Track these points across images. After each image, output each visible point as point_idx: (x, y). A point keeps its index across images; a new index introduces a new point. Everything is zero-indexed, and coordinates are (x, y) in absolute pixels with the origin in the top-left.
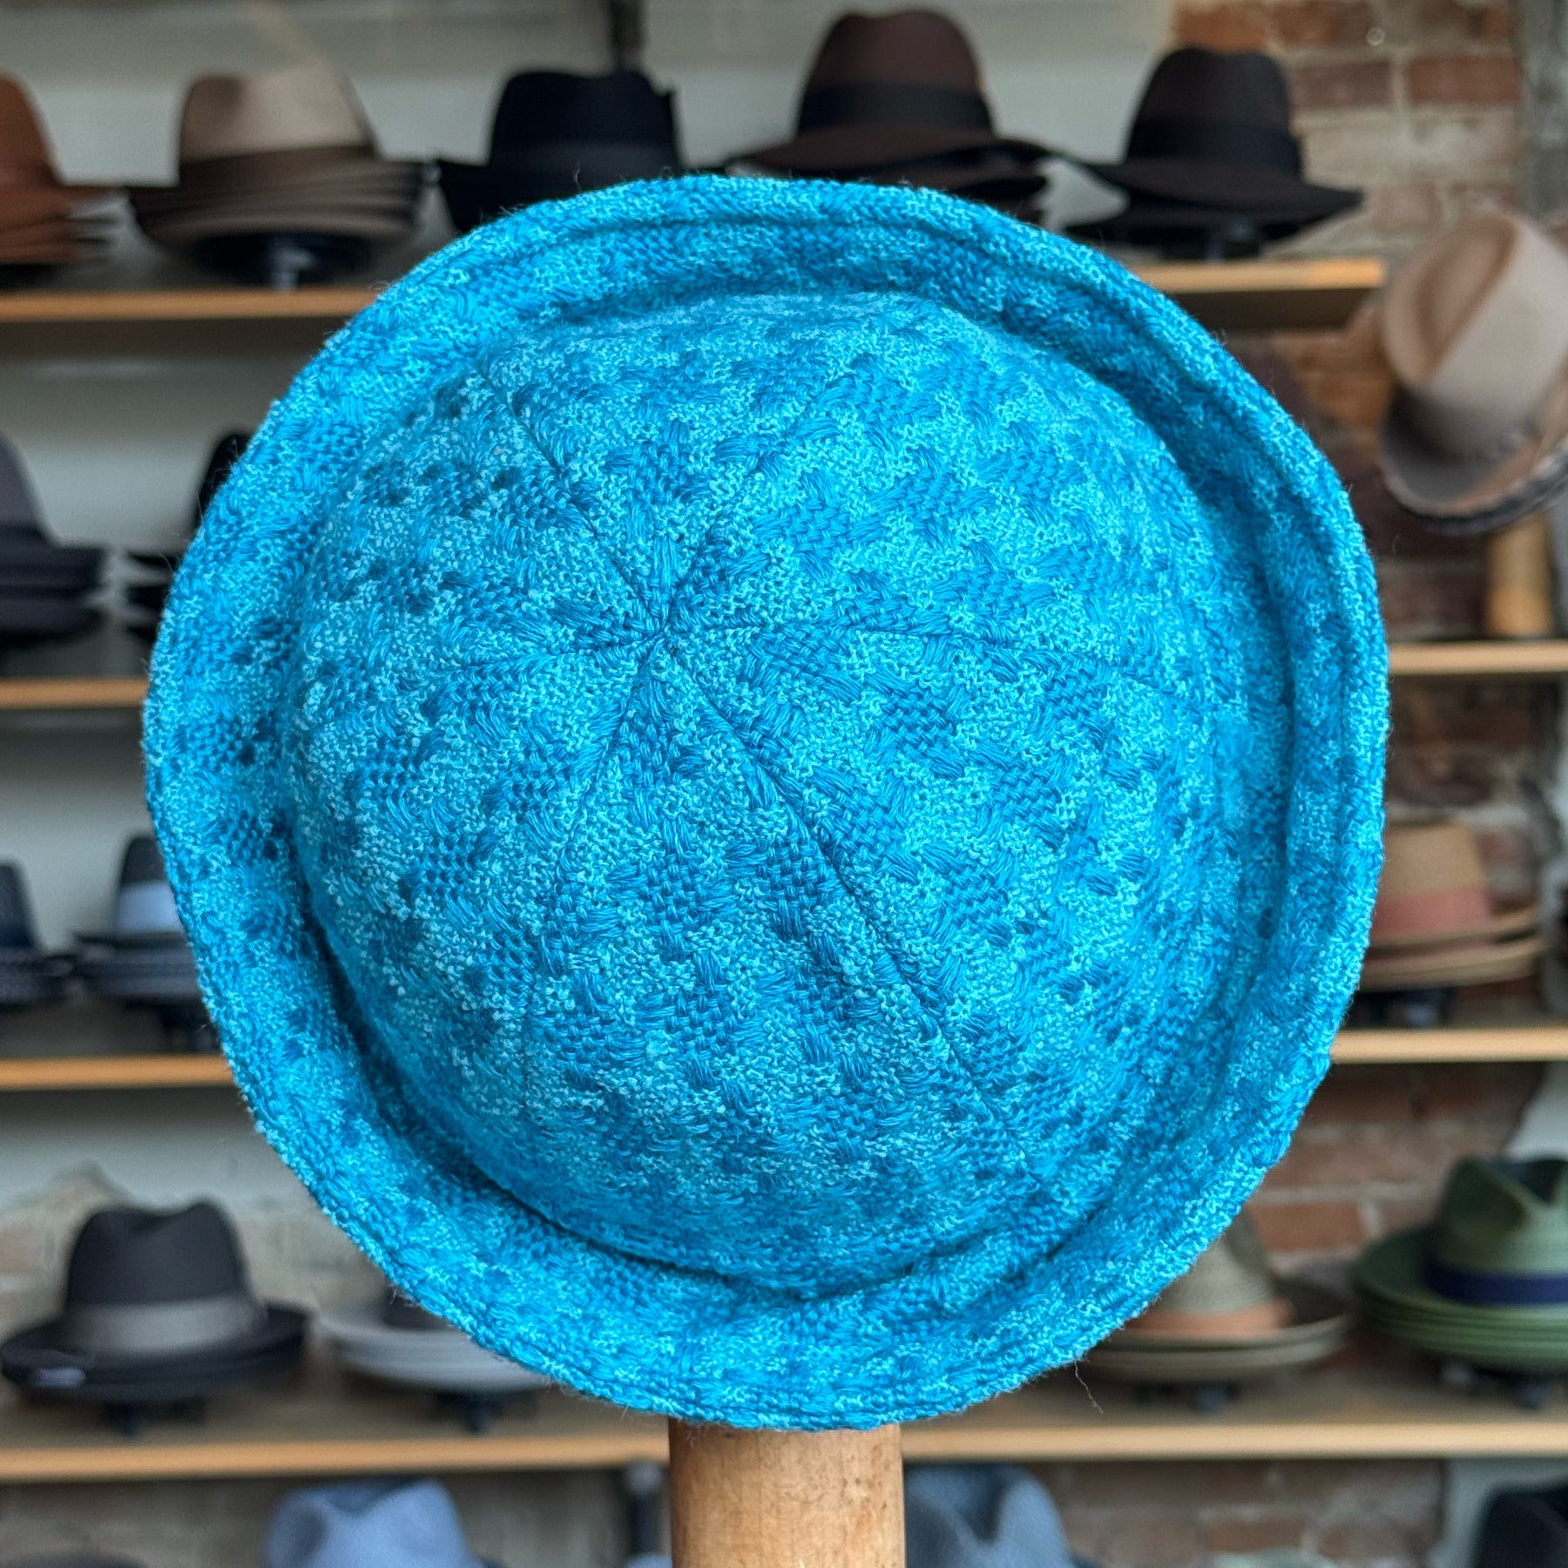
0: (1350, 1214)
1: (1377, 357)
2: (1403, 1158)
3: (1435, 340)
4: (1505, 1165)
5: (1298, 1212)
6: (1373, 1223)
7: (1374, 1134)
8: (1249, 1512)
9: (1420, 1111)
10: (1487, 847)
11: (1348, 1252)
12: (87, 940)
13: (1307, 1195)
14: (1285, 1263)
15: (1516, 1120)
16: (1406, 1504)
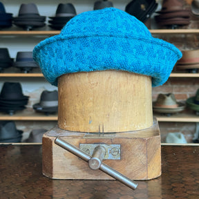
0: (186, 95)
2: (192, 89)
5: (180, 95)
6: (188, 96)
7: (189, 86)
8: (173, 129)
9: (194, 84)
11: (185, 100)
13: (181, 93)
14: (178, 101)
16: (191, 128)
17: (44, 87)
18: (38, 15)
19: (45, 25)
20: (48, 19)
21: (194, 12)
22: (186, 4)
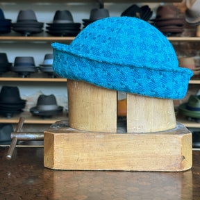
0: (178, 101)
1: (185, 6)
3: (192, 4)
4: (196, 96)
6: (181, 102)
10: (195, 61)
11: (178, 105)
12: (41, 65)
15: (197, 91)
17: (41, 92)
18: (36, 21)
19: (43, 31)
20: (45, 26)
21: (188, 20)
22: (180, 13)
